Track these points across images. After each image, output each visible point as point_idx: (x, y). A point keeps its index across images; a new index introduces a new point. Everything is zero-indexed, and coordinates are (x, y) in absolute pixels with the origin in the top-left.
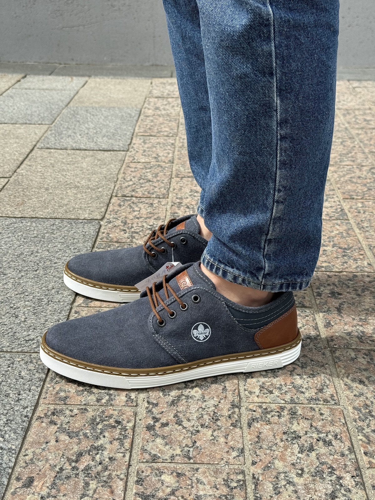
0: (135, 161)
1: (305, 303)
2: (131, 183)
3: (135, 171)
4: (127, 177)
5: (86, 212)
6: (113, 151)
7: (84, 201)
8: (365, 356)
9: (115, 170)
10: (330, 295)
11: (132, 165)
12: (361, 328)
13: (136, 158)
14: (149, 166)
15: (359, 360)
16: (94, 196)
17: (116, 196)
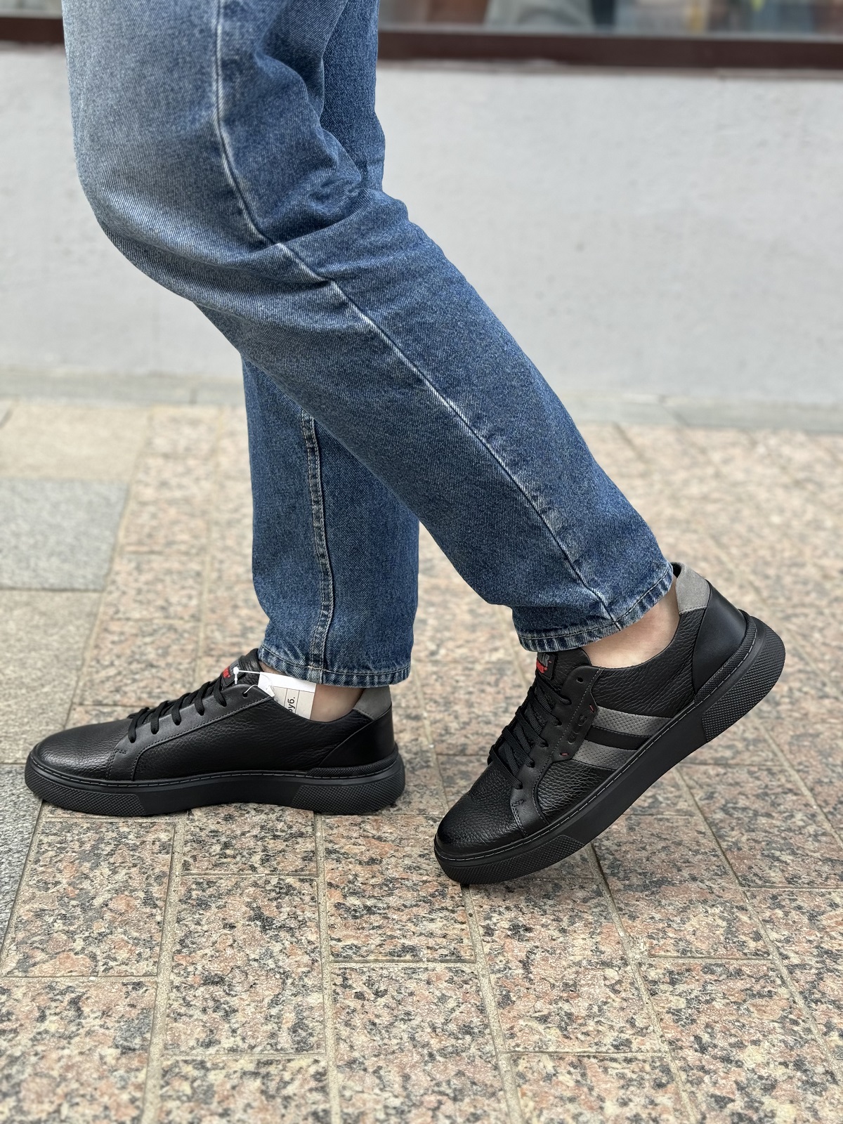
0: (120, 615)
1: (462, 953)
2: (112, 672)
3: (120, 642)
4: (104, 656)
5: (18, 745)
6: (73, 590)
7: (13, 717)
8: (572, 1070)
9: (77, 638)
10: (509, 933)
11: (115, 627)
12: (566, 1007)
13: (122, 609)
14: (148, 629)
15: (561, 1078)
16: (33, 706)
17: (81, 704)
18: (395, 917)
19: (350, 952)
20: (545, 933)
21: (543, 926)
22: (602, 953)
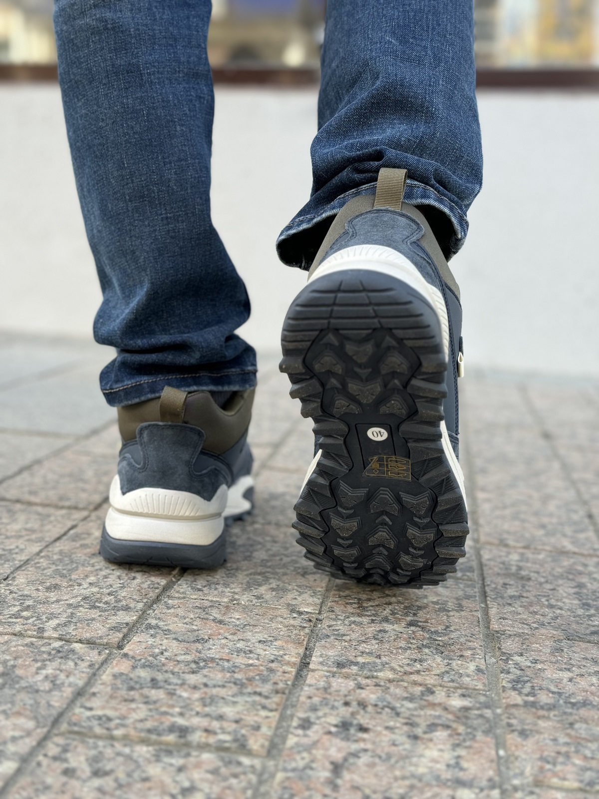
18: (185, 695)
19: (95, 722)
20: (387, 736)
21: (387, 728)
22: (462, 769)
